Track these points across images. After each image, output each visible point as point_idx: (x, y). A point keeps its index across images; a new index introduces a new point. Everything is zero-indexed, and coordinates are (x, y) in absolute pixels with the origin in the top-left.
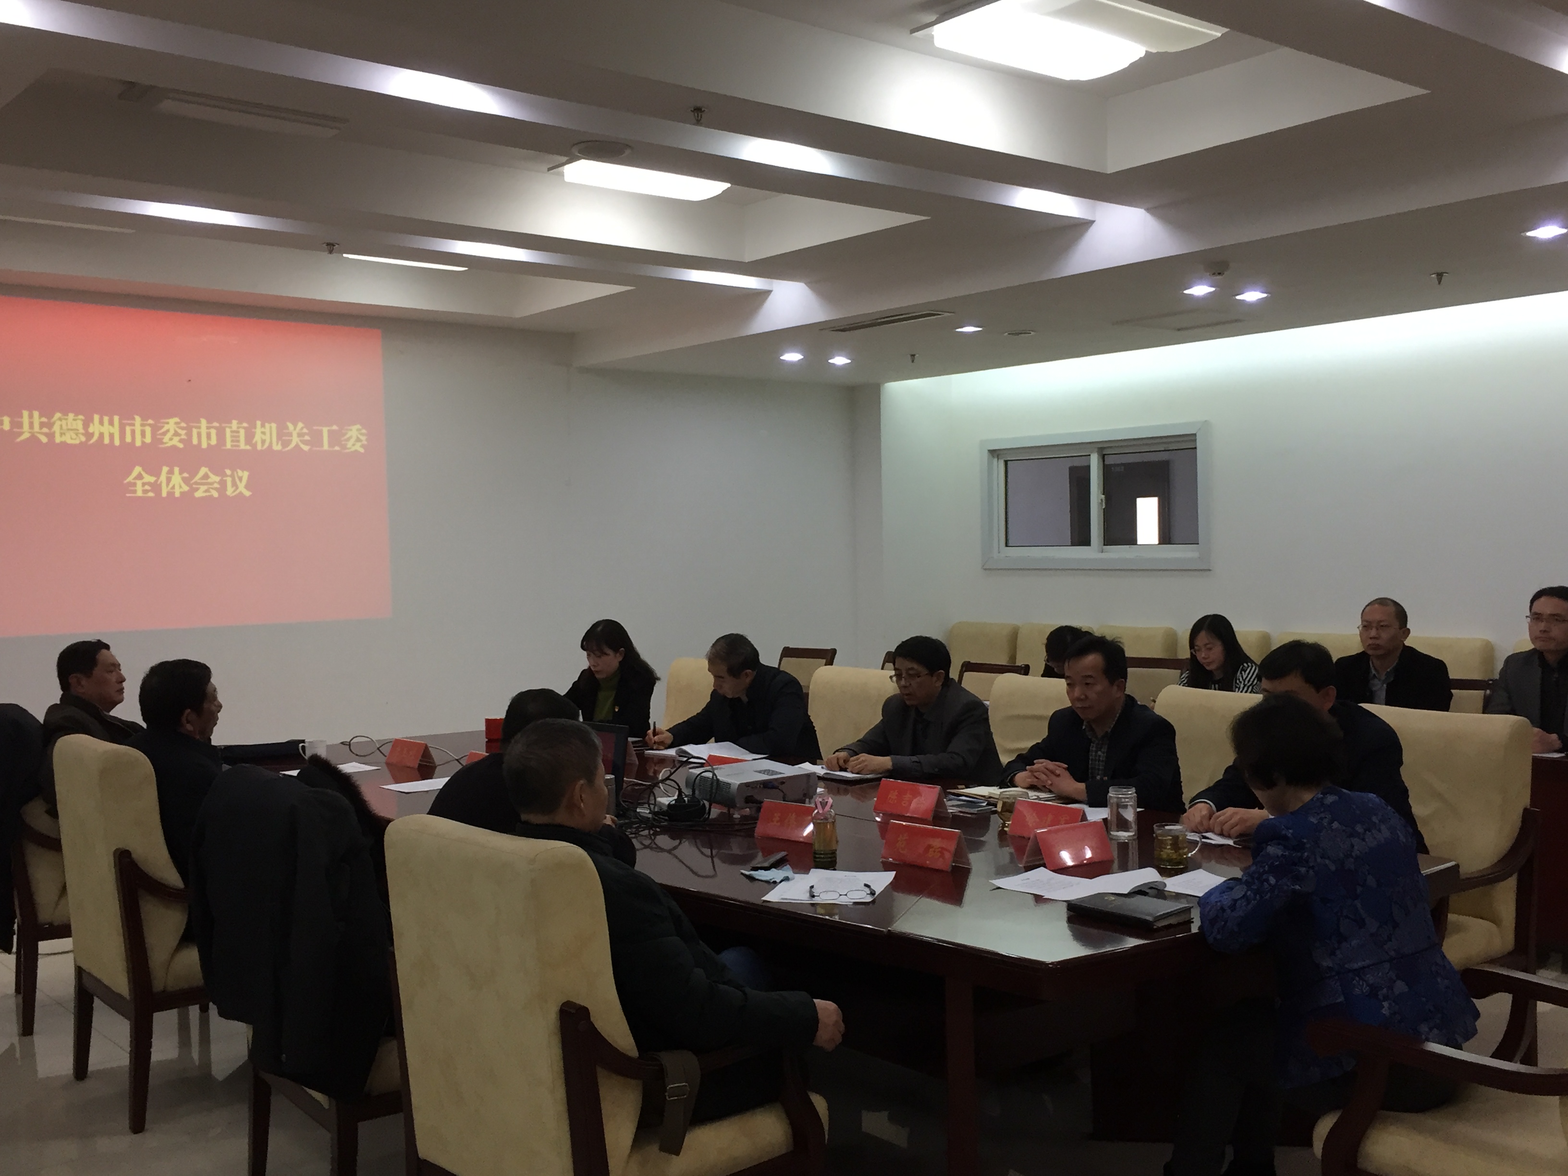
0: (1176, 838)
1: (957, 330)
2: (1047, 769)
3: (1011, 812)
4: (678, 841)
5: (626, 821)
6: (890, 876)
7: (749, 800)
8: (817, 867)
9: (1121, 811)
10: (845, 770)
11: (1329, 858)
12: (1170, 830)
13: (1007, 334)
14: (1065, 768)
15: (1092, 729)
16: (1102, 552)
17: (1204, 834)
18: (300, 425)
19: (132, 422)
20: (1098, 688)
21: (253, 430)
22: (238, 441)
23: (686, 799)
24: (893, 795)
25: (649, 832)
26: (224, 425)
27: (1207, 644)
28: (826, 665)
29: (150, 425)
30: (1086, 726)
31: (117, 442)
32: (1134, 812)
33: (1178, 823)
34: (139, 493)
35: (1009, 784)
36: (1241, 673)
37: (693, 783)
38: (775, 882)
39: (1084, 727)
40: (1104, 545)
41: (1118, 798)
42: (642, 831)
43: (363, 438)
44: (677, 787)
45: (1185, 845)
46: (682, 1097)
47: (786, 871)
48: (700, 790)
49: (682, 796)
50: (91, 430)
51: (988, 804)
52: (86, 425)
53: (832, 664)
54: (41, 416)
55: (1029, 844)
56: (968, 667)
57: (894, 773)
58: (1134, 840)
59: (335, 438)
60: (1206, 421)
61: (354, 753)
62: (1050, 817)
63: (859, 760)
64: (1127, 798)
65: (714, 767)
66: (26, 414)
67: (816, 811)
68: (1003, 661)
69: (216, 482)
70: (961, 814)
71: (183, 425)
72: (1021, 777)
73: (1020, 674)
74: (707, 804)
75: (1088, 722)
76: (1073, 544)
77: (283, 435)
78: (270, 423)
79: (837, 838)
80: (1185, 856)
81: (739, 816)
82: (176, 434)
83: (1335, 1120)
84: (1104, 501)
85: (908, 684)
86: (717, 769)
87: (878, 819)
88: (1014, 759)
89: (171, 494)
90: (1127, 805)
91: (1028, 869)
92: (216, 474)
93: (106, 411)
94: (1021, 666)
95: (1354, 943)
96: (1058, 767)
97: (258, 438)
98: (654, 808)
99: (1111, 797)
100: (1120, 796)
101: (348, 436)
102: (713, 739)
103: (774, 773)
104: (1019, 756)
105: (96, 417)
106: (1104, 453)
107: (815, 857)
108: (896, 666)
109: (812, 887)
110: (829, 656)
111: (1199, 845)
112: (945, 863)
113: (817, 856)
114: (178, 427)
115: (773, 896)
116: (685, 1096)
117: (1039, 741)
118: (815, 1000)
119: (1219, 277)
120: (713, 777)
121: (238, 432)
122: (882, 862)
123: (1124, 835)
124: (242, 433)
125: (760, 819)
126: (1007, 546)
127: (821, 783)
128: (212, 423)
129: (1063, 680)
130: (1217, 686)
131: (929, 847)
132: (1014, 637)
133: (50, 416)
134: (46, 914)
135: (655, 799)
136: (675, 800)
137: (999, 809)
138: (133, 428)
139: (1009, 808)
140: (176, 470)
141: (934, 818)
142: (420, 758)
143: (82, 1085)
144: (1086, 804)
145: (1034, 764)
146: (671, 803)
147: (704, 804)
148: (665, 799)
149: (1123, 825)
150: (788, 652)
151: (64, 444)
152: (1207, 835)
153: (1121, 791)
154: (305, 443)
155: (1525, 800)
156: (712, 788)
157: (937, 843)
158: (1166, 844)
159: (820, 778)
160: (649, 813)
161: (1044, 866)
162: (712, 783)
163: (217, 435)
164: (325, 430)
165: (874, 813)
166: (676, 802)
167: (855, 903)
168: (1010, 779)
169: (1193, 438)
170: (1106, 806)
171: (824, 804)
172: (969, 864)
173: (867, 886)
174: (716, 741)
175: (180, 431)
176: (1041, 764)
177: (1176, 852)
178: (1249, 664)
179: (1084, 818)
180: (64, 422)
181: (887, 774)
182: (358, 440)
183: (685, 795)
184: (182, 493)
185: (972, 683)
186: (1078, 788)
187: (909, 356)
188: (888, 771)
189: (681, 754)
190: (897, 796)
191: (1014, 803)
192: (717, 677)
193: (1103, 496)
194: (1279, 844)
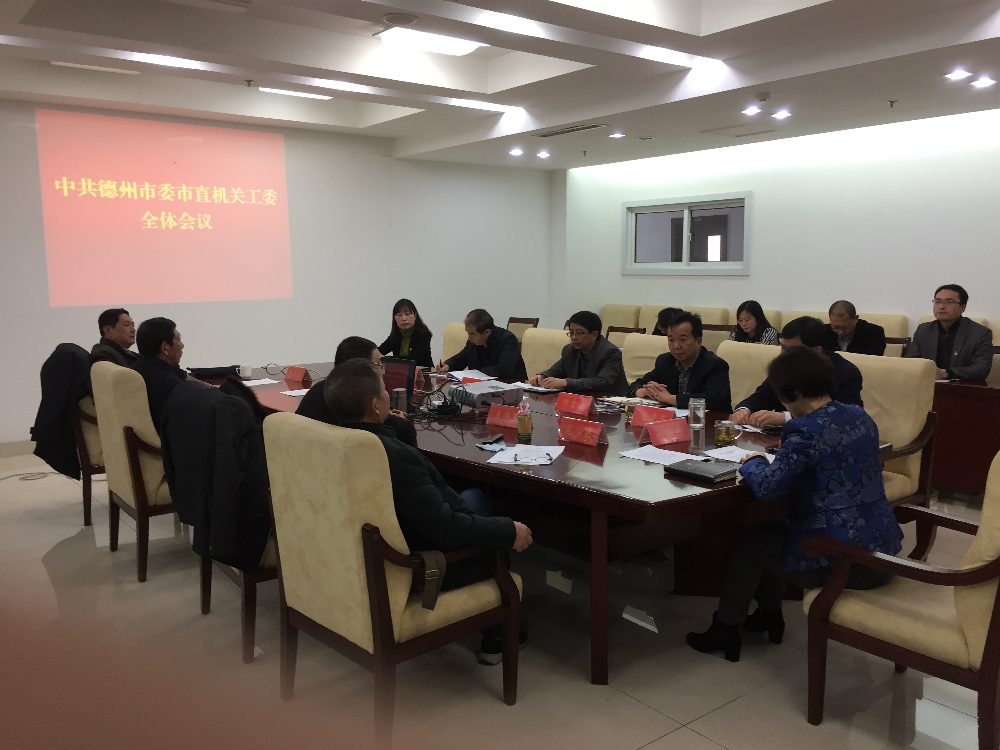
0: (728, 429)
1: (610, 136)
2: (655, 386)
3: (633, 412)
4: (443, 426)
5: (414, 414)
6: (562, 448)
7: (484, 403)
8: (520, 443)
9: (696, 411)
10: (539, 386)
11: (827, 445)
12: (725, 424)
13: (639, 138)
14: (666, 388)
15: (682, 366)
16: (689, 265)
17: (744, 426)
18: (239, 189)
19: (144, 186)
20: (689, 342)
21: (212, 191)
22: (204, 198)
23: (448, 402)
24: (566, 402)
25: (427, 421)
26: (195, 188)
27: (746, 318)
28: (533, 327)
29: (153, 188)
30: (677, 364)
31: (136, 197)
32: (704, 412)
33: (728, 420)
34: (149, 226)
35: (632, 395)
36: (765, 334)
37: (452, 393)
38: (495, 452)
39: (676, 365)
40: (690, 262)
41: (694, 405)
42: (423, 420)
43: (275, 197)
44: (443, 396)
45: (733, 433)
46: (435, 578)
47: (502, 445)
48: (456, 397)
49: (446, 400)
50: (121, 190)
51: (620, 407)
52: (118, 188)
53: (536, 327)
54: (92, 181)
55: (643, 431)
56: (612, 329)
57: (567, 389)
58: (703, 429)
59: (259, 197)
60: (750, 191)
61: (269, 373)
62: (655, 415)
63: (548, 381)
64: (700, 405)
65: (464, 384)
66: (83, 180)
67: (520, 411)
68: (632, 326)
69: (192, 221)
70: (604, 413)
71: (173, 188)
72: (639, 391)
73: (641, 333)
74: (460, 405)
75: (679, 362)
76: (672, 261)
77: (229, 194)
78: (221, 187)
79: (532, 425)
80: (733, 439)
81: (478, 412)
82: (169, 193)
83: (817, 594)
84: (691, 237)
85: (577, 338)
86: (466, 385)
87: (557, 415)
88: (635, 381)
89: (167, 227)
90: (700, 409)
91: (642, 445)
92: (192, 216)
93: (129, 179)
94: (641, 329)
95: (837, 494)
96: (662, 386)
97: (215, 196)
98: (430, 407)
99: (691, 404)
100: (696, 404)
101: (266, 196)
102: (467, 367)
103: (498, 388)
104: (638, 380)
105: (123, 183)
106: (692, 209)
107: (519, 437)
108: (571, 328)
109: (516, 455)
110: (535, 322)
111: (741, 432)
112: (594, 442)
113: (520, 437)
114: (170, 189)
115: (494, 460)
116: (437, 577)
117: (650, 372)
118: (515, 523)
119: (763, 102)
120: (463, 390)
121: (204, 192)
122: (558, 440)
123: (697, 426)
124: (206, 193)
125: (489, 414)
126: (635, 262)
127: (527, 394)
128: (189, 187)
129: (666, 337)
130: (751, 341)
131: (585, 432)
132: (638, 313)
133: (97, 182)
134: (94, 460)
135: (431, 402)
136: (442, 403)
137: (626, 410)
138: (144, 189)
139: (632, 409)
140: (170, 213)
141: (589, 414)
142: (303, 377)
143: (115, 554)
144: (676, 407)
145: (647, 384)
146: (440, 405)
147: (458, 405)
148: (438, 402)
149: (697, 420)
150: (512, 320)
151: (106, 198)
152: (745, 426)
153: (696, 401)
154: (241, 199)
155: (929, 407)
156: (462, 396)
157: (590, 430)
158: (722, 432)
159: (525, 391)
160: (427, 410)
161: (651, 443)
162: (462, 394)
163: (192, 193)
164: (253, 192)
165: (555, 412)
166: (443, 404)
167: (541, 465)
168: (633, 393)
169: (742, 201)
170: (687, 409)
171: (524, 407)
172: (607, 442)
173: (548, 454)
174: (469, 369)
175: (171, 191)
176: (652, 384)
177: (728, 437)
178: (770, 329)
179: (675, 416)
180: (105, 185)
181: (563, 389)
182: (272, 198)
183: (448, 400)
184: (173, 227)
185: (614, 338)
186: (672, 398)
187: (583, 153)
188: (564, 387)
189: (449, 376)
190: (568, 402)
191: (634, 407)
192: (470, 333)
193: (690, 234)
194: (798, 435)
